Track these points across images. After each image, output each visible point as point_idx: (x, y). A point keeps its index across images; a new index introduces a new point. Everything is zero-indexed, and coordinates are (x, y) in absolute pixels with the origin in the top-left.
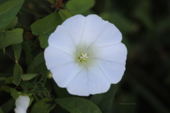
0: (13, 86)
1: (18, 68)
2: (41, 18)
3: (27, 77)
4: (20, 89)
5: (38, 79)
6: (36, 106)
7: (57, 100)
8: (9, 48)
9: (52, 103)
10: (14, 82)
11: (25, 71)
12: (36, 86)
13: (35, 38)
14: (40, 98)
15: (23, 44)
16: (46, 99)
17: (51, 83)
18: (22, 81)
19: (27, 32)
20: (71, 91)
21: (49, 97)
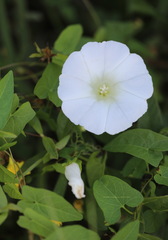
0: (53, 161)
1: (47, 141)
2: (40, 77)
3: (62, 144)
4: (62, 160)
5: (73, 139)
6: (88, 166)
7: (105, 148)
8: (28, 127)
9: (102, 154)
10: (52, 157)
11: (56, 139)
12: (76, 148)
13: (46, 102)
14: (87, 157)
15: (37, 115)
16: (95, 154)
17: (88, 135)
18: (59, 151)
19: (33, 100)
20: (112, 132)
21: (95, 150)
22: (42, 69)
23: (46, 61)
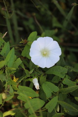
0: (28, 78)
1: (26, 71)
2: (23, 50)
3: (31, 72)
4: (31, 77)
5: (35, 70)
6: (40, 79)
7: (46, 73)
8: (19, 66)
9: (45, 75)
10: (28, 76)
11: (29, 70)
12: (36, 73)
13: (25, 58)
14: (40, 76)
15: (23, 62)
16: (42, 75)
17: (40, 69)
18: (30, 74)
19: (21, 57)
20: (48, 67)
22: (24, 47)
23: (25, 44)
